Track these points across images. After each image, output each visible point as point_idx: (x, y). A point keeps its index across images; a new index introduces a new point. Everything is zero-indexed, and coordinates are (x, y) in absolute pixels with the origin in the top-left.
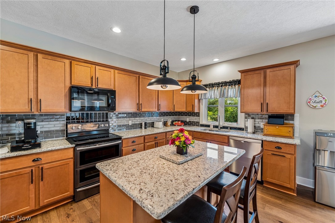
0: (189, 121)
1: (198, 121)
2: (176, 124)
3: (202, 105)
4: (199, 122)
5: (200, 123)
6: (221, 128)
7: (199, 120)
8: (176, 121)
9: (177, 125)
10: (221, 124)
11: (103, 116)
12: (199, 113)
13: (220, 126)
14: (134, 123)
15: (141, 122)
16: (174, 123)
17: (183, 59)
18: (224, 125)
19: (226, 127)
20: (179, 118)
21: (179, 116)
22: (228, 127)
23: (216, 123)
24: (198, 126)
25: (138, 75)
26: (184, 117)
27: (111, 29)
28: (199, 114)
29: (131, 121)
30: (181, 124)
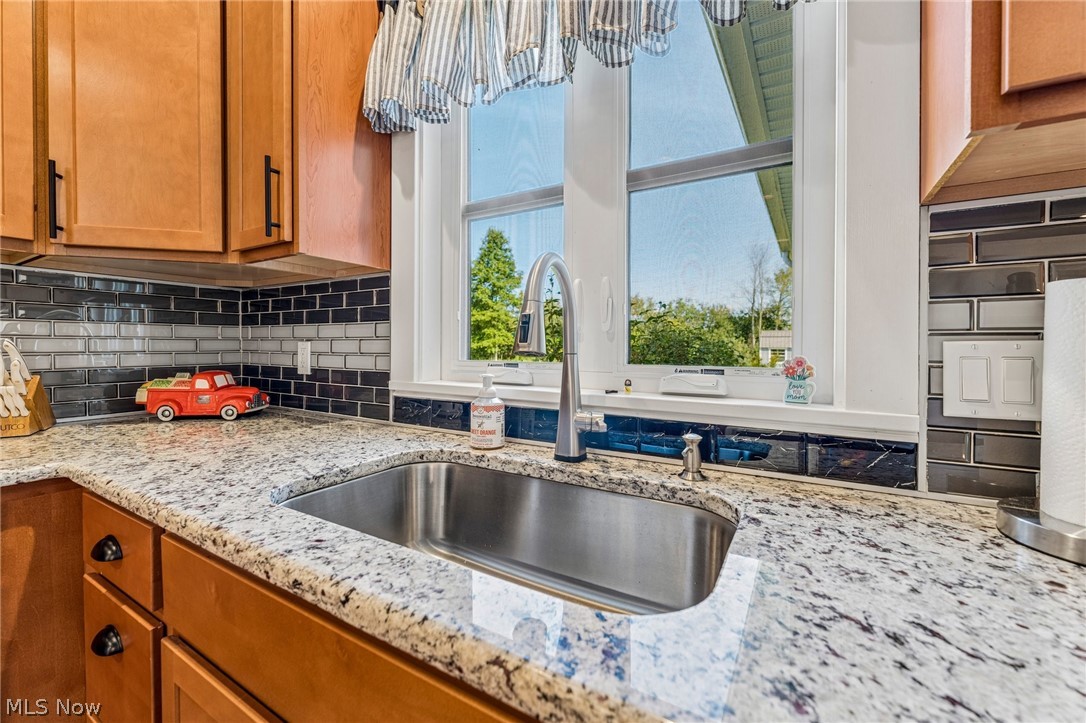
0: (318, 374)
1: (381, 366)
2: (171, 399)
3: (408, 192)
4: (384, 377)
5: (397, 387)
6: (589, 439)
7: (388, 354)
9: (165, 411)
10: (589, 387)
12: (385, 281)
13: (579, 418)
16: (141, 397)
18: (626, 404)
19: (653, 426)
20: (253, 346)
21: (250, 331)
22: (676, 429)
23: (538, 385)
24: (376, 413)
26: (283, 331)
28: (385, 297)
30: (220, 404)
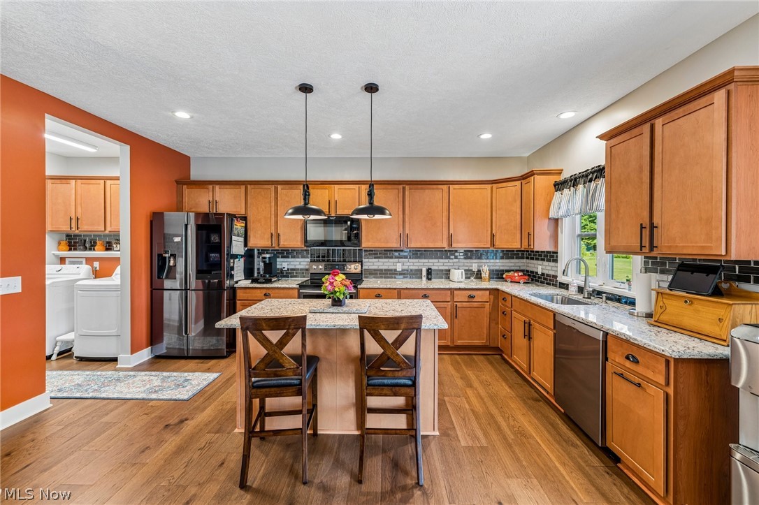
0: (542, 274)
1: (556, 274)
2: (510, 277)
3: (562, 232)
4: (557, 277)
5: (559, 279)
7: (557, 271)
8: (508, 271)
11: (355, 254)
12: (557, 253)
13: (587, 289)
14: (406, 268)
15: (420, 268)
16: (504, 276)
17: (486, 136)
25: (401, 187)
27: (329, 136)
28: (557, 257)
29: (400, 264)
30: (520, 279)
